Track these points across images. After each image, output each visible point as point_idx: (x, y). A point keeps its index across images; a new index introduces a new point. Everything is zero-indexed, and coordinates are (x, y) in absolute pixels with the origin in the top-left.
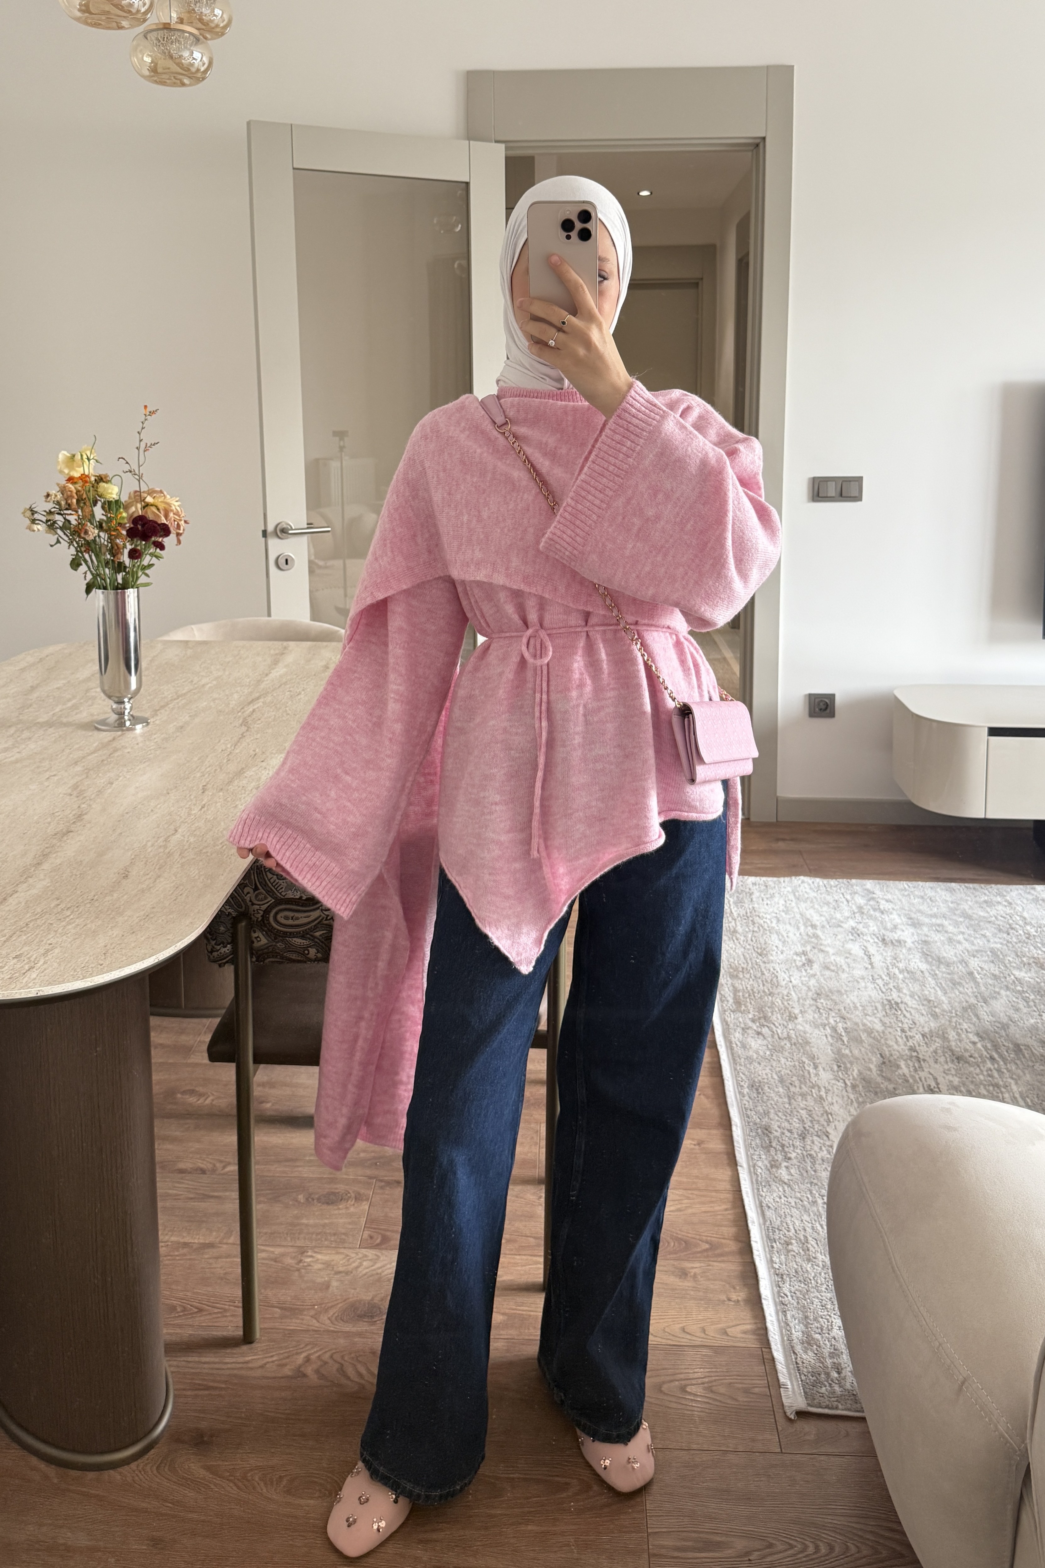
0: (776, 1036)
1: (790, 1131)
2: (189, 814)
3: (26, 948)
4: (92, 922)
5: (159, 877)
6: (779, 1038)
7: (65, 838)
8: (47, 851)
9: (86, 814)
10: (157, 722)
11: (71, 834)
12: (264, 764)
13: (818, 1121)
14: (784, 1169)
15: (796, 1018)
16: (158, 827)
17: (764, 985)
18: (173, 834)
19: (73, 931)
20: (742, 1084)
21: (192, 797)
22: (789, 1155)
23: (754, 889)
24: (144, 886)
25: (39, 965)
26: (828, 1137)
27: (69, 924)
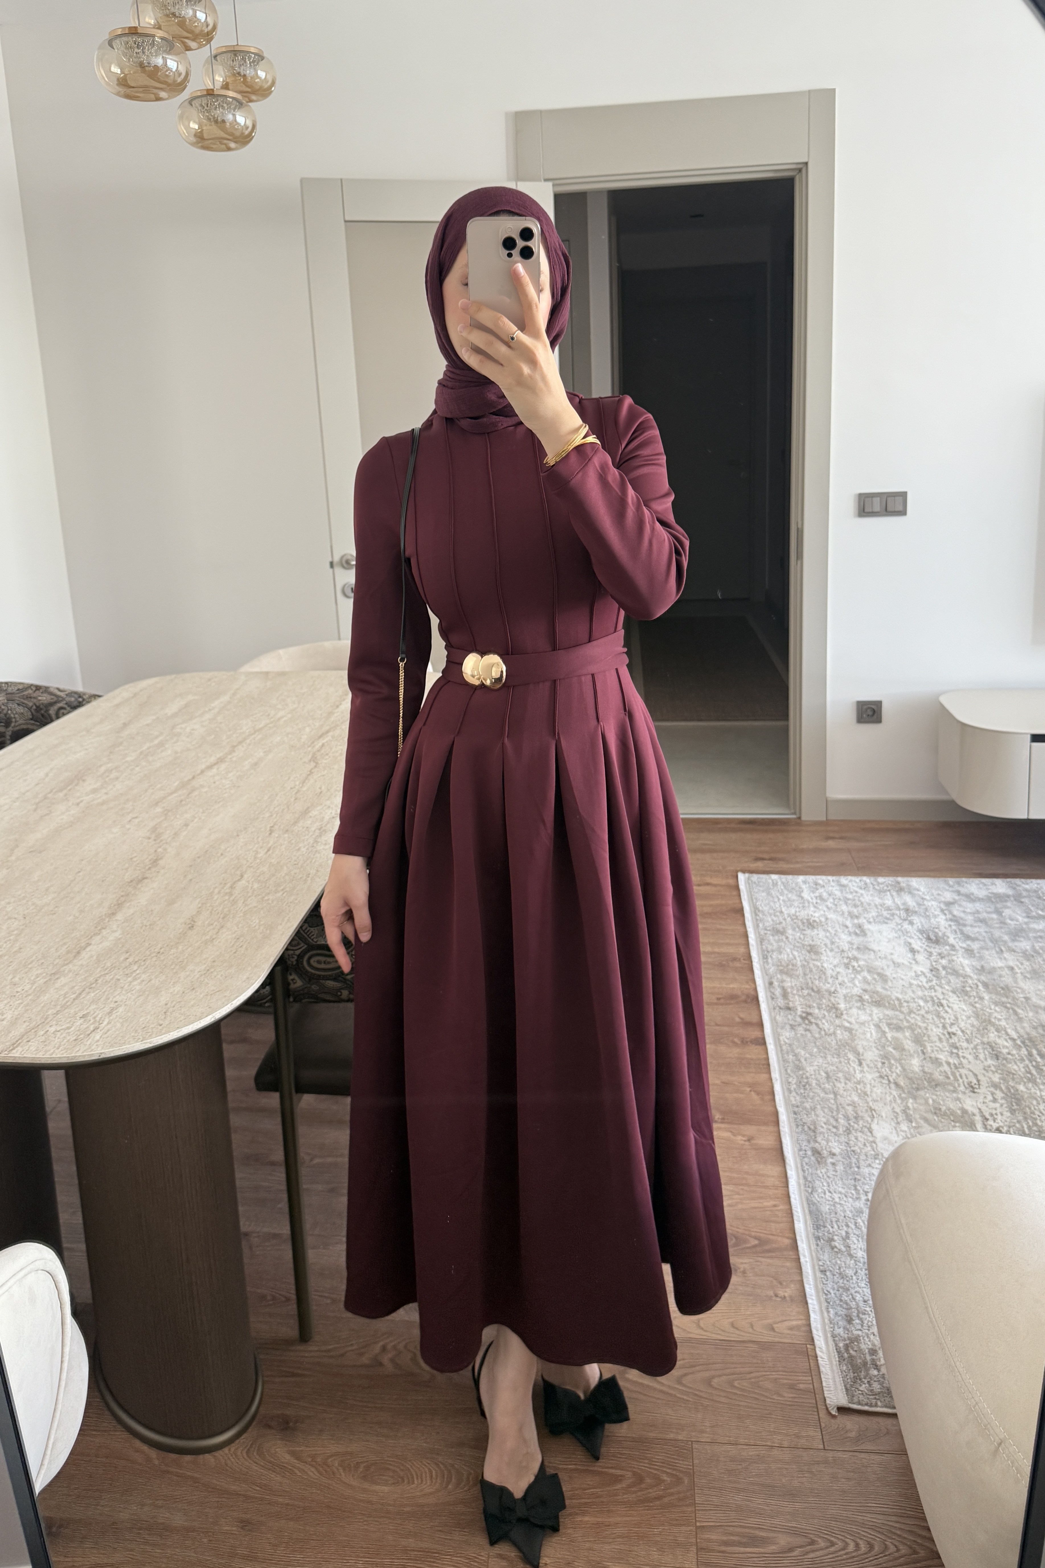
0: (823, 1033)
1: (835, 1127)
2: (255, 858)
3: (93, 1007)
4: (156, 978)
5: (222, 927)
6: (826, 1034)
7: (140, 886)
8: (123, 899)
9: (161, 859)
10: (234, 759)
11: (146, 881)
12: (328, 803)
13: (862, 1118)
14: (830, 1165)
15: (842, 1014)
16: (226, 872)
17: (812, 983)
18: (239, 880)
19: (138, 988)
20: (790, 1080)
21: (260, 839)
22: (834, 1151)
23: (804, 886)
24: (208, 937)
25: (103, 1025)
26: (871, 1132)
27: (135, 979)
